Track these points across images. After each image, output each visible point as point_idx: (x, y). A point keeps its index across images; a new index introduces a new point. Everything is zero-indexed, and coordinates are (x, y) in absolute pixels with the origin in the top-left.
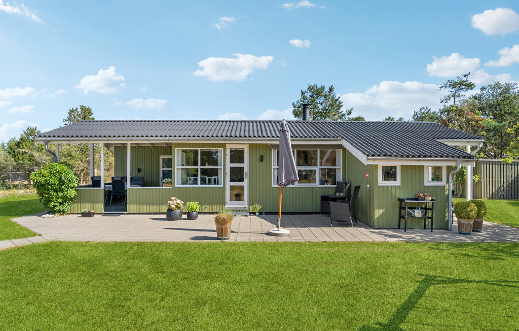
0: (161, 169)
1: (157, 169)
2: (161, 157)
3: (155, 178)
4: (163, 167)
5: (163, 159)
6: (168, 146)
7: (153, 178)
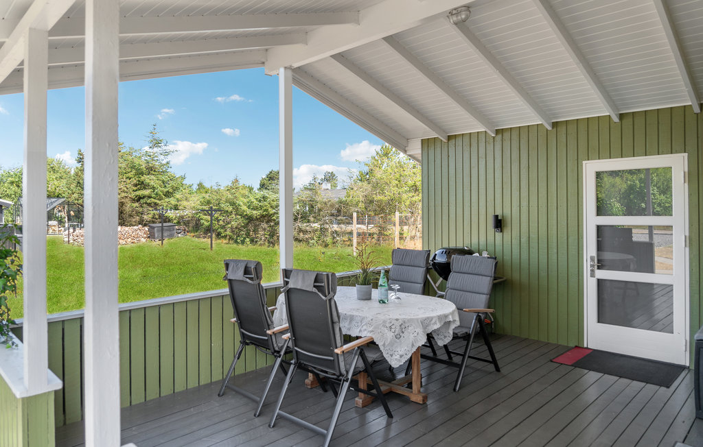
0: (591, 221)
1: (573, 223)
2: (591, 168)
3: (563, 258)
4: (600, 211)
5: (599, 175)
6: (621, 116)
7: (553, 257)
